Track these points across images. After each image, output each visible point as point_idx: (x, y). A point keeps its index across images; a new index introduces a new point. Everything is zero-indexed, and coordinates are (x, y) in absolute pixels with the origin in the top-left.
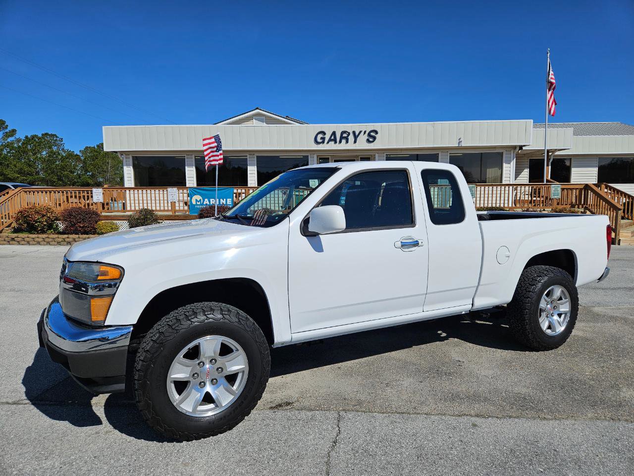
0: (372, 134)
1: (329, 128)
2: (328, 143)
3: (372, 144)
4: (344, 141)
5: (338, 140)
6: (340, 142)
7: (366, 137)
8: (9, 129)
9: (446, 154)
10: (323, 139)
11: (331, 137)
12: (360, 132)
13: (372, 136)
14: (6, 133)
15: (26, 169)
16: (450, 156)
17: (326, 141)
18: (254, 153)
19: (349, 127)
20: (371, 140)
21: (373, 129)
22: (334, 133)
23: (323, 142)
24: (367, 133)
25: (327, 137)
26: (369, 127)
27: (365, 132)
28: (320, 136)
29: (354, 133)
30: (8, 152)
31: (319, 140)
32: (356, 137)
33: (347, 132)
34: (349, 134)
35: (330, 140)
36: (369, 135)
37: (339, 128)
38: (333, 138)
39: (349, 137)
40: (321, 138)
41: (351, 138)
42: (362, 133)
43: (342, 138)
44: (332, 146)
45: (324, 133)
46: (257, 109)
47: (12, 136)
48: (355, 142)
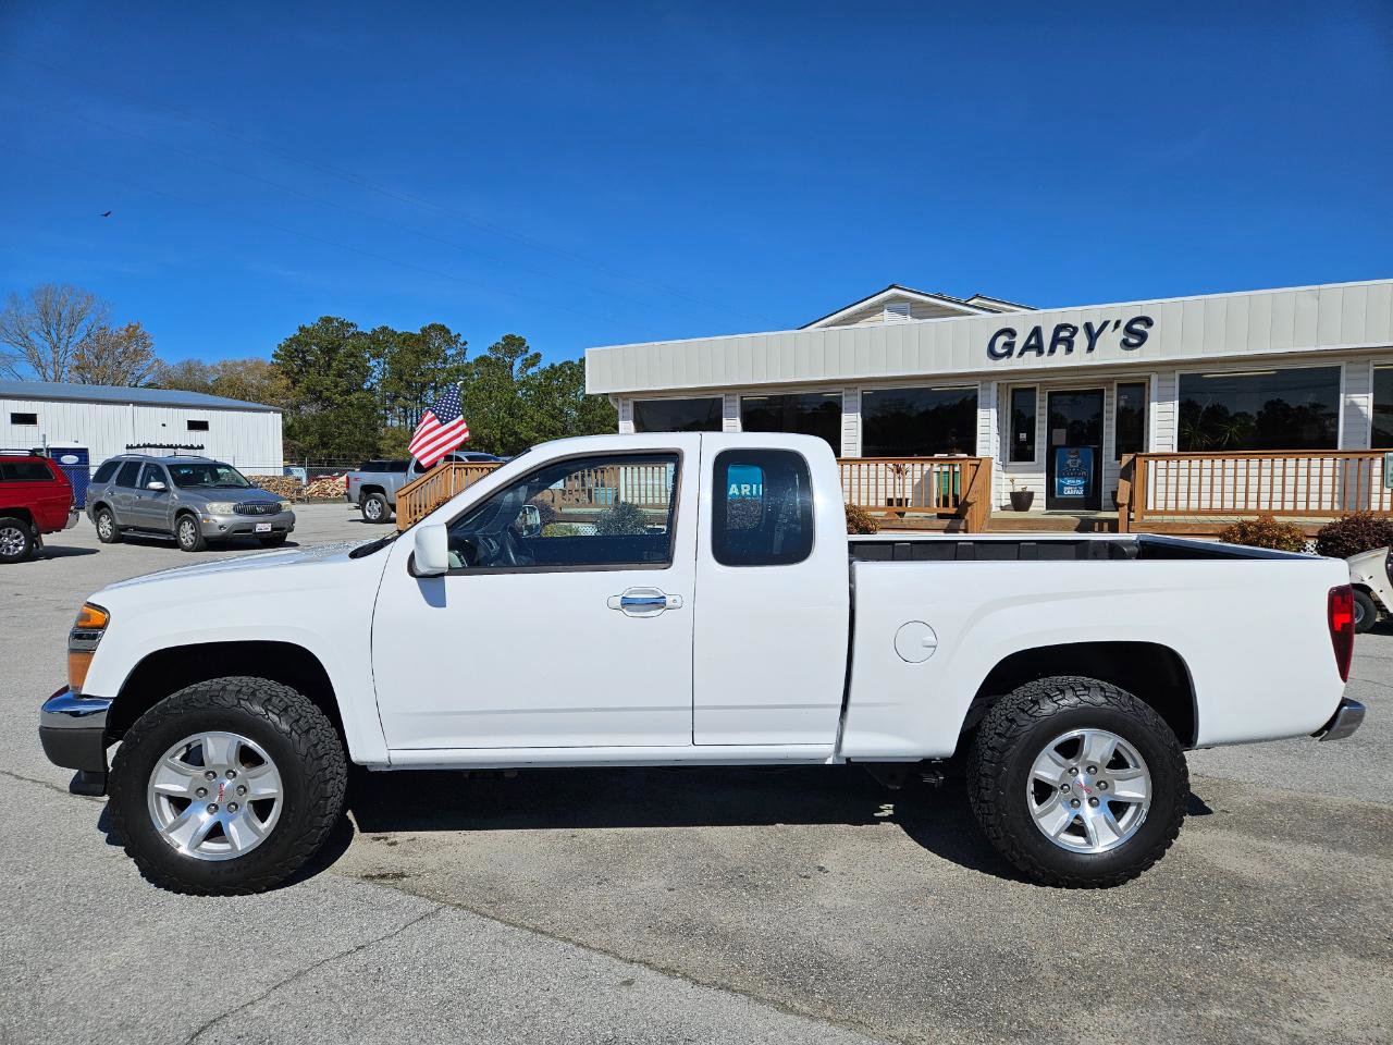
0: (1137, 327)
1: (1022, 321)
2: (1021, 354)
3: (1136, 351)
4: (1061, 348)
5: (1046, 347)
6: (1052, 351)
7: (1120, 334)
8: (531, 352)
9: (1365, 366)
10: (1009, 346)
11: (1029, 339)
12: (1105, 324)
13: (1135, 333)
14: (526, 360)
15: (549, 423)
16: (1375, 371)
17: (1017, 350)
18: (855, 385)
19: (1076, 315)
20: (1133, 341)
21: (1138, 314)
22: (1037, 332)
23: (1009, 354)
24: (1123, 325)
25: (1019, 343)
26: (1127, 310)
27: (1117, 324)
28: (1003, 339)
29: (1088, 326)
30: (524, 394)
31: (999, 349)
32: (1092, 337)
33: (1070, 326)
34: (1075, 330)
35: (1027, 347)
36: (1129, 329)
37: (1048, 319)
38: (1033, 342)
39: (1076, 339)
40: (1005, 344)
41: (1081, 340)
42: (1111, 326)
43: (1056, 340)
44: (1031, 361)
45: (1011, 333)
46: (892, 287)
47: (534, 365)
48: (1091, 348)
